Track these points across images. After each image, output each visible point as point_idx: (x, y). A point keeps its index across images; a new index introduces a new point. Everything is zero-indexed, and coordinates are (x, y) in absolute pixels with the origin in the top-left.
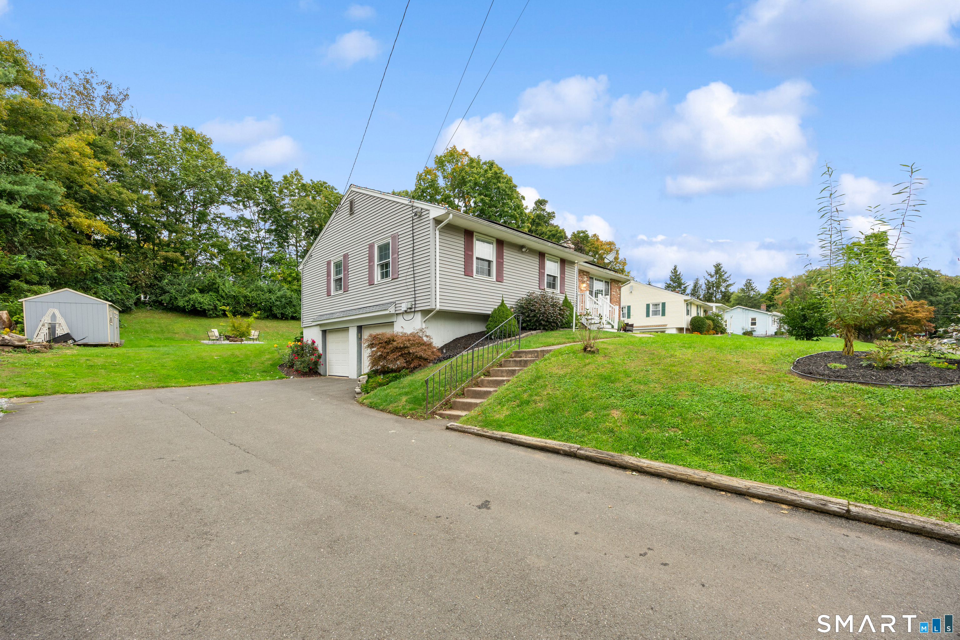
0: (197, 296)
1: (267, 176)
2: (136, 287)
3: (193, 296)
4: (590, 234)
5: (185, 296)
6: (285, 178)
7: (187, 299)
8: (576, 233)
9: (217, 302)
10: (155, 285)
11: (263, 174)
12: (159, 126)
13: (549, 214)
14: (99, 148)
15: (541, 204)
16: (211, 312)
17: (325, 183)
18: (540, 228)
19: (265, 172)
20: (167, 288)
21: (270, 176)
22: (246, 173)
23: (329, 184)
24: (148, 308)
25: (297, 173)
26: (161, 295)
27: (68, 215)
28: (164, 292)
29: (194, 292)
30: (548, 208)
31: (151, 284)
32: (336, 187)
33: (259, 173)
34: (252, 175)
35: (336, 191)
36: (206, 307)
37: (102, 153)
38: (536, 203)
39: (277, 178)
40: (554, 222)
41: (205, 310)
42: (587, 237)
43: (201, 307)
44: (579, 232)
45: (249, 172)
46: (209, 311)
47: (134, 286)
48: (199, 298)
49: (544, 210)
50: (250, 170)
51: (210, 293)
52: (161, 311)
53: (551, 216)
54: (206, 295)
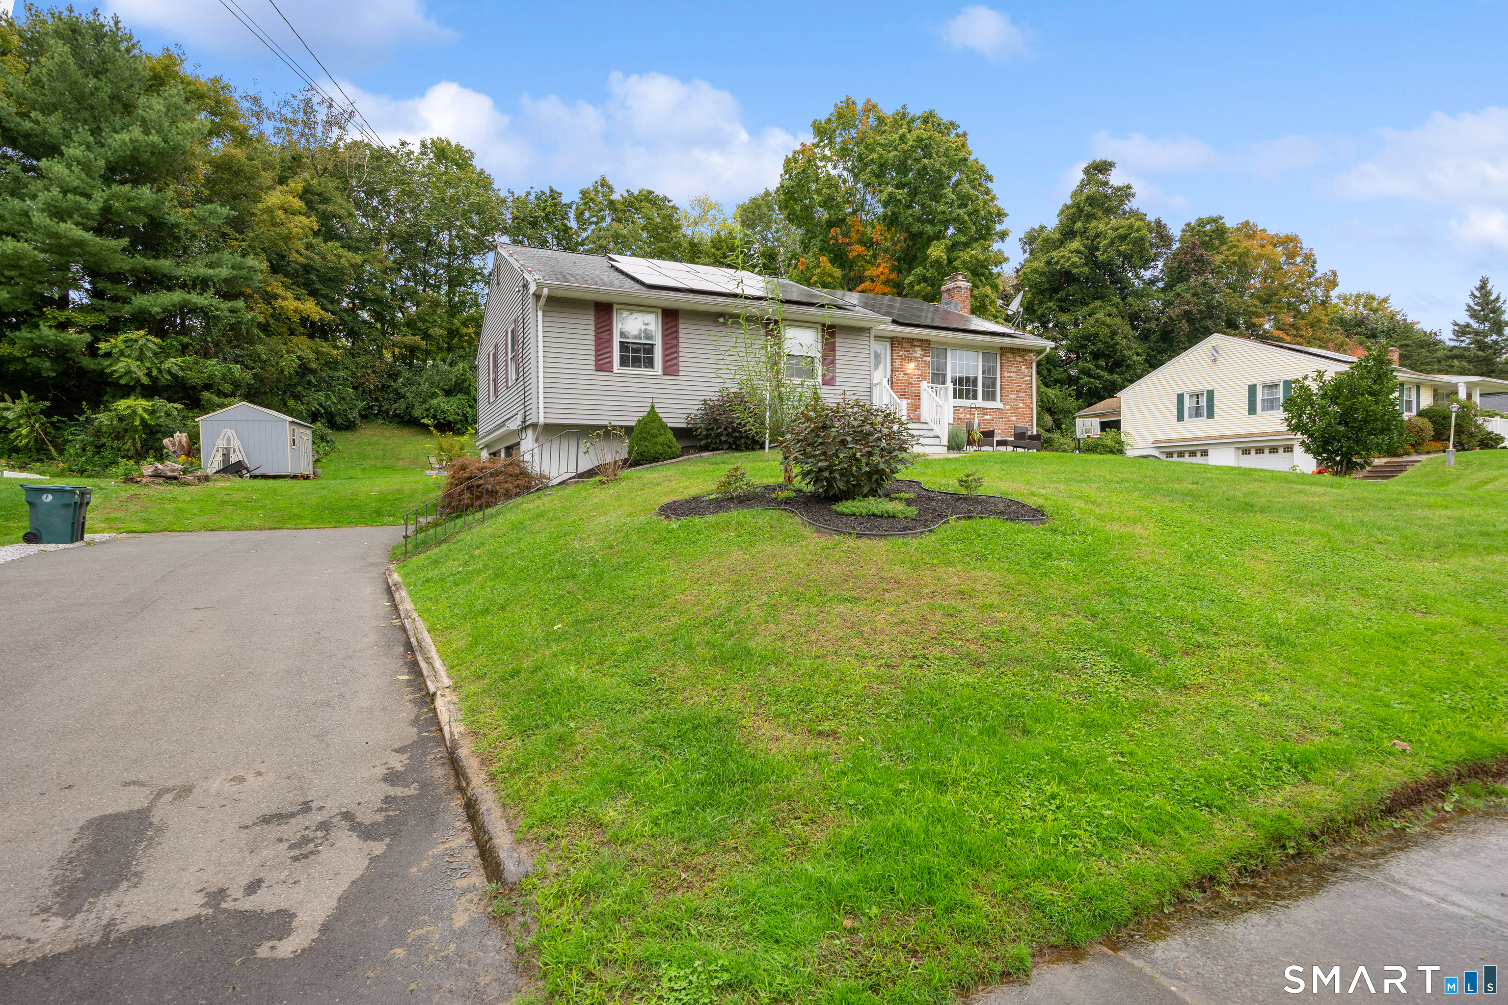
0: (440, 402)
1: (554, 195)
2: (364, 391)
3: (434, 402)
4: (1231, 222)
5: (425, 402)
6: (584, 193)
7: (427, 406)
8: (1193, 223)
9: (468, 409)
10: (388, 387)
11: (548, 194)
12: (403, 144)
13: (1119, 189)
14: (318, 195)
15: (1100, 171)
16: (459, 426)
17: (650, 192)
18: (1094, 223)
19: (551, 190)
20: (402, 391)
21: (560, 194)
22: (524, 195)
23: (657, 193)
24: (380, 421)
25: (604, 183)
26: (395, 402)
27: (275, 297)
28: (400, 396)
29: (434, 395)
30: (1116, 179)
31: (383, 386)
32: (670, 197)
33: (543, 193)
34: (532, 197)
35: (671, 204)
36: (451, 418)
37: (321, 202)
38: (1087, 171)
39: (570, 196)
40: (1132, 204)
41: (450, 422)
42: (1220, 232)
43: (444, 419)
44: (1201, 223)
45: (528, 193)
46: (456, 423)
47: (361, 389)
48: (442, 405)
49: (1106, 184)
50: (529, 189)
51: (459, 396)
52: (395, 426)
53: (1125, 192)
54: (453, 399)
